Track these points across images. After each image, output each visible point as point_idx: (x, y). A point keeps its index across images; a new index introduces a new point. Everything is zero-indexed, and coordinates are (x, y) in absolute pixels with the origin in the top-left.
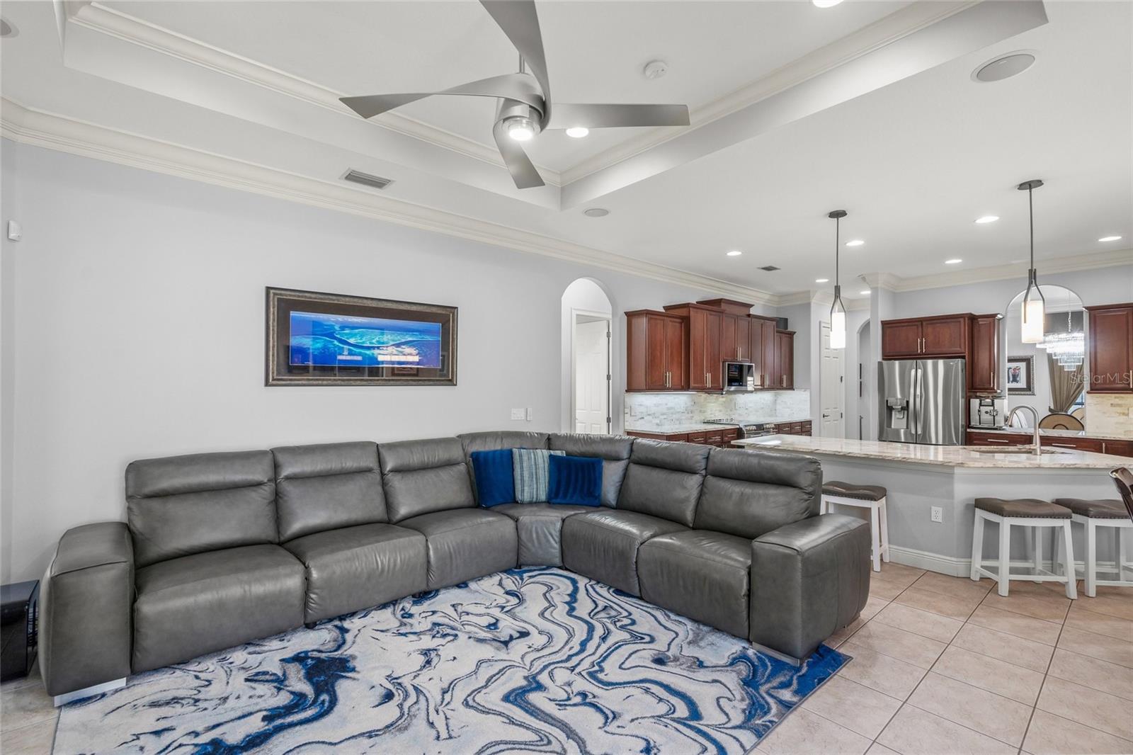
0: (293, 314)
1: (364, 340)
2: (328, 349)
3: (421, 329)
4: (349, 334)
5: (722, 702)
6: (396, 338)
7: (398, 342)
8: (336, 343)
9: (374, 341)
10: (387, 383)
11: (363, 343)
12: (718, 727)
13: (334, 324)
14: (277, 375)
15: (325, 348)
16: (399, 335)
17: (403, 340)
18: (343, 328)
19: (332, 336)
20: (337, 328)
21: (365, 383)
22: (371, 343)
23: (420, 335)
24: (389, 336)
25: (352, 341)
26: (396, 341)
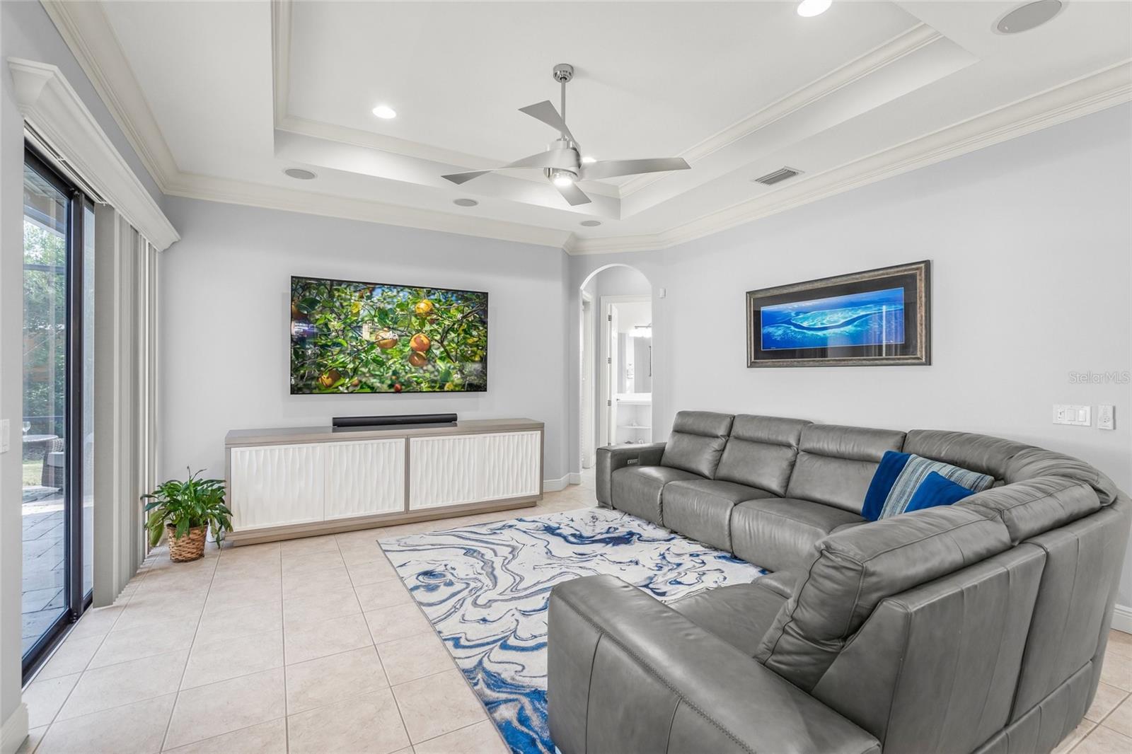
0: (763, 309)
1: (815, 322)
2: (787, 334)
3: (876, 299)
4: (803, 318)
5: (520, 668)
6: (847, 315)
7: (849, 319)
8: (793, 328)
9: (824, 322)
10: (837, 363)
11: (815, 325)
12: (488, 654)
13: (790, 311)
14: (755, 359)
15: (785, 333)
16: (850, 310)
17: (855, 316)
18: (797, 314)
19: (789, 322)
20: (793, 314)
21: (817, 364)
22: (822, 324)
23: (875, 306)
24: (840, 314)
25: (805, 324)
26: (846, 318)
